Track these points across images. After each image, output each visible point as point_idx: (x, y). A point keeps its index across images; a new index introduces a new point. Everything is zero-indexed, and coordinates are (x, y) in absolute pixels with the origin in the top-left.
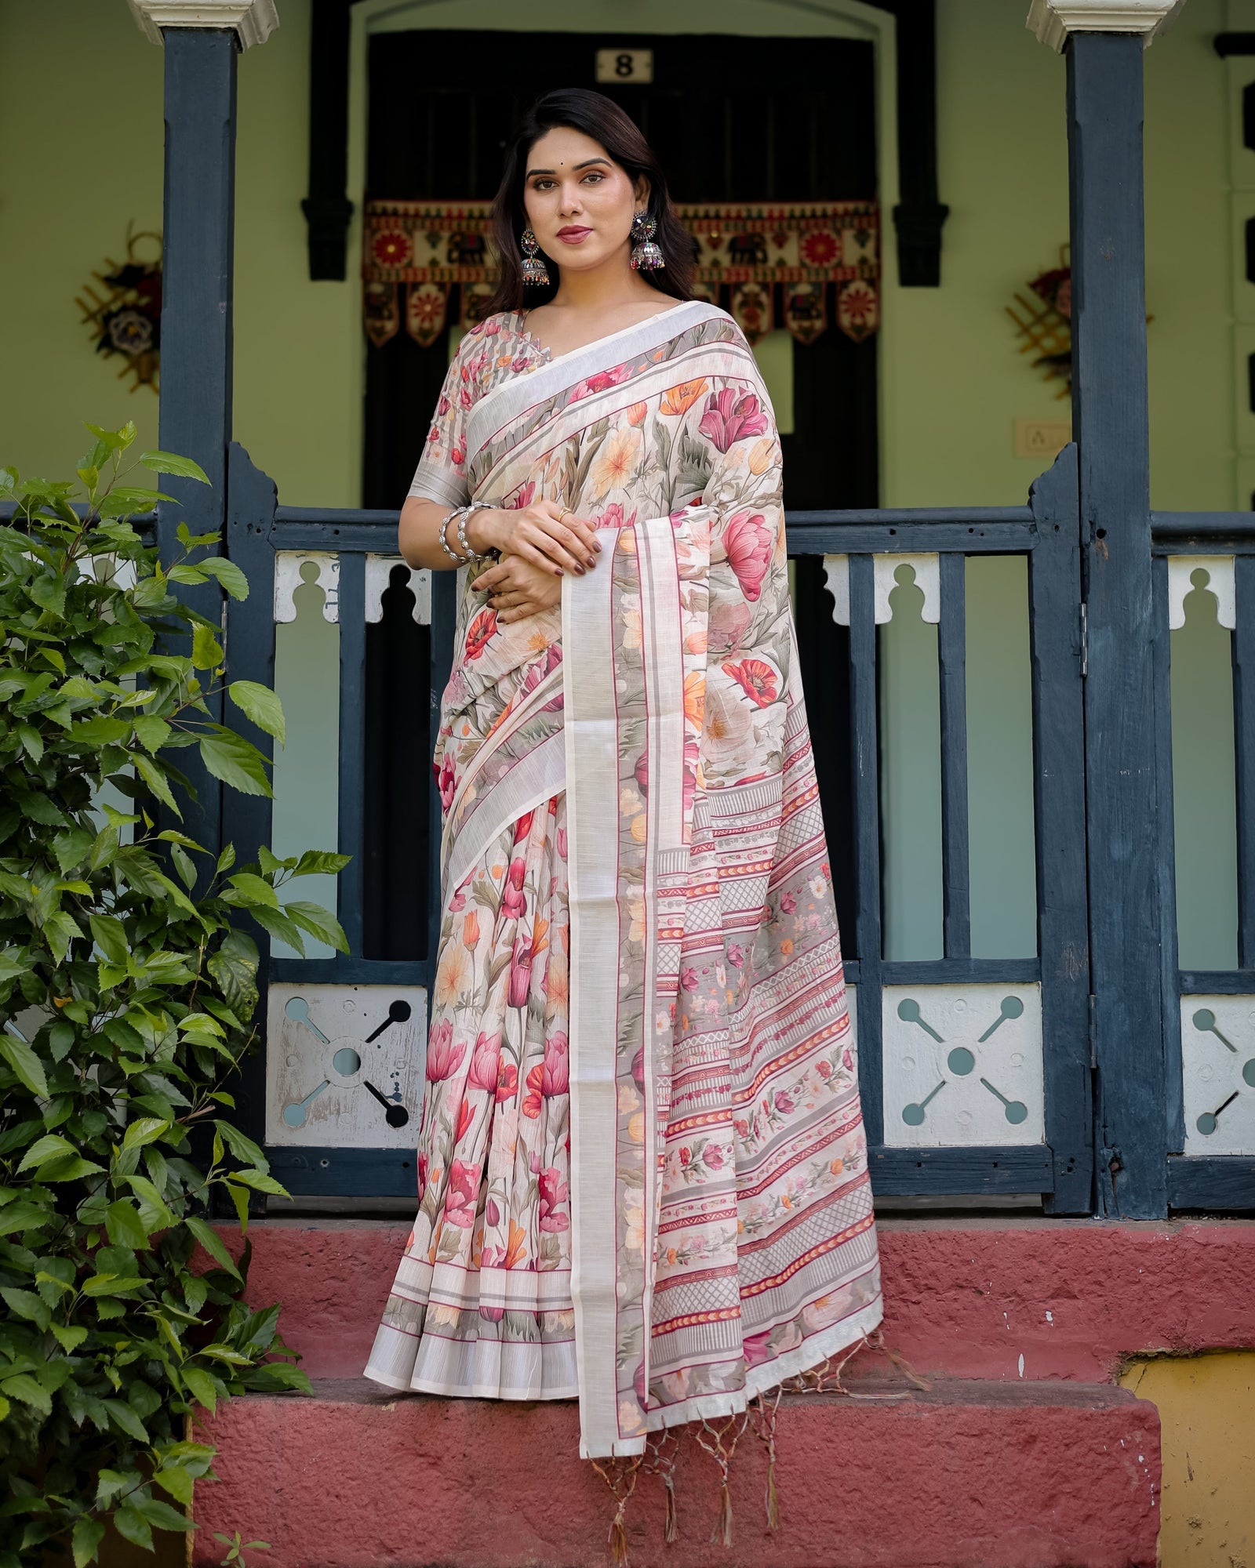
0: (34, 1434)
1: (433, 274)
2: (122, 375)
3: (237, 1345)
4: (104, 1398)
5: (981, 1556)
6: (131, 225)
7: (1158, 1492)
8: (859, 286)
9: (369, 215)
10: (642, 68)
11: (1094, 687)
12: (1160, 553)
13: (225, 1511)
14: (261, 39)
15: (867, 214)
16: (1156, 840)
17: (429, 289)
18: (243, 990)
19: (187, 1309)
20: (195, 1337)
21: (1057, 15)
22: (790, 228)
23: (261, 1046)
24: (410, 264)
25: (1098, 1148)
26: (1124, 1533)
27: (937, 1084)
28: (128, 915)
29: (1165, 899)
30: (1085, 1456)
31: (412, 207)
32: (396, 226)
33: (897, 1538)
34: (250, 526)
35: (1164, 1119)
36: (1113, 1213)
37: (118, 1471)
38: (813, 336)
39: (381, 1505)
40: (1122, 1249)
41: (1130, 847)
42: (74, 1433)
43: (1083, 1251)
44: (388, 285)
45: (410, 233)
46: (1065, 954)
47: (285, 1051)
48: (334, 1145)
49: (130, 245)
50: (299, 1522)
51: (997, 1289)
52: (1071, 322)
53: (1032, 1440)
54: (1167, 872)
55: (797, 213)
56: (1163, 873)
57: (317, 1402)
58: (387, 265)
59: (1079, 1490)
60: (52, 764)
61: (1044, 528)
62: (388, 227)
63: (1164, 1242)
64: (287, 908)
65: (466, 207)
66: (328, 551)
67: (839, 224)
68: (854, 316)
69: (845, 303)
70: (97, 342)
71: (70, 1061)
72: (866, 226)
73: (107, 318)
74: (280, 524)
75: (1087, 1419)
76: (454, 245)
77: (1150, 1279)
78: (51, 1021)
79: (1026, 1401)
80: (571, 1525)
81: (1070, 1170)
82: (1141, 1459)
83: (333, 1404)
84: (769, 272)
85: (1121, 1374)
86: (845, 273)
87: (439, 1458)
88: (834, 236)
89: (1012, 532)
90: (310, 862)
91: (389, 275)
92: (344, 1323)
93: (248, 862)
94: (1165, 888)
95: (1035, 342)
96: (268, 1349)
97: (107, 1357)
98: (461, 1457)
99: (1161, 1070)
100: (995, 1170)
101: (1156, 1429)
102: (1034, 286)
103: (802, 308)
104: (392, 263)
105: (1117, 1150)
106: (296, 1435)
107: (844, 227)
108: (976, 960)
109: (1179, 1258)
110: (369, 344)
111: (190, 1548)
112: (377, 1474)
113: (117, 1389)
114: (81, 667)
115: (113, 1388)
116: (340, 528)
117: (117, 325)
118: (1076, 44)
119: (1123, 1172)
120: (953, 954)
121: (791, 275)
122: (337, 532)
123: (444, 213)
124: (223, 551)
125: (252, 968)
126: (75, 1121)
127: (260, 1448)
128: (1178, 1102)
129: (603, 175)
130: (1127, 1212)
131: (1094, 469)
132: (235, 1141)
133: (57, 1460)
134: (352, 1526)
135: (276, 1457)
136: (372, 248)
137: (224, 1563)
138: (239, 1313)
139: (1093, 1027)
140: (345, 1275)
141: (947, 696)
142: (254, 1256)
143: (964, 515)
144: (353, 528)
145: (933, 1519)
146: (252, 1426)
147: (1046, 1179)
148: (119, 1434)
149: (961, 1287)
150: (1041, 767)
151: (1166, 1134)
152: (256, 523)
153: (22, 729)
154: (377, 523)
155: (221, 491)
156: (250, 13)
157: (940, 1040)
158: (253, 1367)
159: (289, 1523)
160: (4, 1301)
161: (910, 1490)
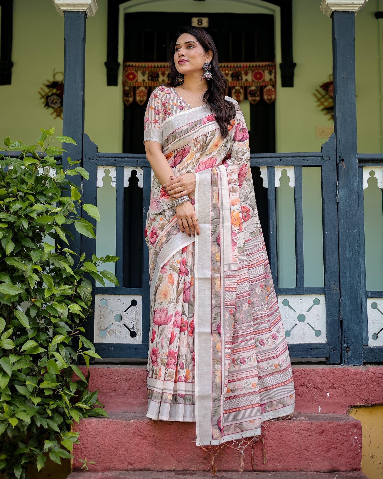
0: (25, 429)
1: (144, 84)
2: (52, 114)
3: (86, 403)
4: (47, 418)
5: (308, 466)
6: (54, 70)
7: (361, 448)
8: (269, 87)
9: (125, 66)
10: (205, 22)
11: (341, 206)
12: (360, 166)
13: (82, 452)
14: (93, 14)
15: (272, 66)
16: (359, 252)
17: (142, 88)
18: (88, 297)
19: (71, 392)
20: (73, 400)
21: (329, 6)
22: (249, 70)
23: (93, 313)
24: (137, 81)
25: (342, 344)
26: (351, 460)
27: (294, 325)
28: (53, 274)
29: (362, 270)
30: (339, 436)
31: (137, 64)
32: (133, 70)
33: (283, 461)
34: (90, 158)
35: (362, 335)
36: (347, 363)
37: (50, 440)
38: (256, 102)
39: (129, 451)
40: (350, 374)
41: (352, 254)
42: (37, 429)
43: (338, 375)
44: (130, 87)
45: (137, 72)
46: (332, 286)
47: (100, 315)
48: (115, 343)
49: (54, 76)
50: (104, 456)
51: (312, 386)
52: (333, 98)
53: (323, 432)
55: (251, 66)
56: (362, 261)
57: (110, 420)
58: (130, 81)
59: (337, 447)
60: (31, 229)
61: (325, 158)
62: (130, 70)
63: (363, 372)
64: (101, 272)
65: (153, 64)
66: (113, 166)
67: (263, 69)
68: (268, 96)
69: (265, 92)
70: (44, 104)
71: (36, 318)
72: (272, 69)
73: (48, 97)
74: (99, 158)
75: (340, 425)
76: (150, 75)
77: (358, 383)
78: (31, 306)
79: (321, 420)
80: (185, 457)
81: (334, 350)
82: (356, 437)
83: (114, 420)
84: (243, 83)
85: (350, 412)
86: (265, 83)
87: (146, 437)
88: (262, 72)
89: (316, 160)
90: (108, 259)
91: (130, 84)
92: (118, 396)
93: (89, 259)
94: (362, 266)
95: (322, 103)
96: (95, 404)
97: (47, 406)
98: (152, 436)
99: (361, 320)
100: (312, 351)
101: (360, 428)
102: (321, 87)
103: (253, 94)
105: (348, 345)
106: (103, 430)
107: (265, 70)
108: (306, 288)
109: (367, 377)
110: (125, 105)
111: (72, 463)
112: (127, 441)
113: (50, 416)
114: (39, 200)
116: (116, 159)
117: (50, 99)
118: (335, 15)
119: (350, 351)
120: (299, 286)
121: (250, 84)
122: (115, 160)
123: (147, 66)
124: (82, 166)
125: (90, 290)
126: (38, 336)
127: (93, 433)
128: (366, 330)
129: (194, 46)
130: (351, 363)
131: (340, 141)
132: (85, 342)
133: (32, 437)
134: (120, 457)
135: (97, 436)
136: (126, 76)
137: (82, 468)
138: (86, 393)
139: (341, 307)
140: (118, 382)
141: (297, 209)
142: (91, 376)
143: (302, 155)
144: (120, 159)
145: (294, 455)
146: (90, 427)
147: (327, 353)
148: (51, 429)
149: (302, 386)
150: (325, 230)
151: (363, 340)
152: (91, 158)
153: (22, 219)
154: (127, 158)
155: (81, 148)
156: (90, 7)
157: (295, 311)
158: (90, 409)
159: (101, 456)
160: (16, 389)
161: (287, 447)
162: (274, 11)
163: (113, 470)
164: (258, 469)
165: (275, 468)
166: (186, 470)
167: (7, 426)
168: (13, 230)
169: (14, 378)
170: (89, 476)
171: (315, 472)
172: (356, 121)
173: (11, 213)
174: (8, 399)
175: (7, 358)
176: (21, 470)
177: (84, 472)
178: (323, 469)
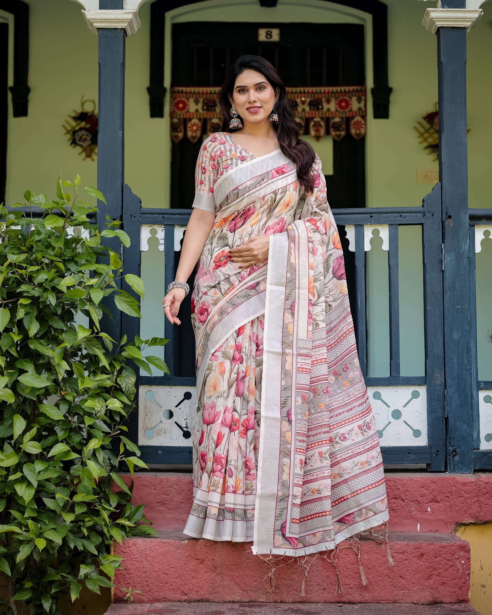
0: (56, 551)
1: (197, 115)
2: (80, 154)
3: (129, 519)
4: (81, 538)
5: (403, 597)
6: (83, 97)
7: (469, 574)
8: (358, 118)
9: (172, 92)
10: (276, 35)
11: (447, 274)
12: (472, 224)
13: (125, 580)
14: (134, 32)
15: (361, 91)
16: (470, 332)
17: (195, 121)
18: (130, 389)
19: (111, 506)
20: (114, 516)
21: (434, 21)
22: (332, 96)
23: (137, 409)
24: (188, 111)
25: (447, 447)
26: (457, 589)
27: (387, 423)
28: (87, 361)
29: (473, 354)
30: (442, 560)
31: (188, 89)
32: (183, 97)
33: (373, 590)
34: (131, 215)
35: (472, 436)
36: (453, 471)
37: (87, 565)
38: (341, 138)
39: (182, 578)
40: (456, 484)
41: (460, 335)
42: (70, 551)
43: (442, 485)
44: (179, 119)
45: (188, 99)
46: (435, 374)
47: (145, 410)
48: (164, 445)
49: (83, 105)
50: (152, 583)
51: (409, 499)
52: (439, 132)
53: (422, 555)
54: (474, 344)
55: (335, 91)
56: (472, 344)
57: (159, 540)
58: (179, 112)
59: (440, 573)
60: (60, 305)
61: (428, 215)
62: (179, 97)
63: (472, 482)
64: (147, 358)
65: (209, 89)
66: (160, 224)
67: (350, 95)
68: (356, 130)
69: (353, 125)
70: (70, 142)
71: (67, 414)
72: (361, 95)
73: (74, 132)
74: (143, 215)
75: (443, 547)
76: (205, 104)
77: (467, 495)
78: (60, 400)
79: (420, 540)
80: (252, 585)
81: (437, 455)
82: (463, 562)
83: (164, 541)
84: (324, 113)
85: (456, 531)
86: (353, 113)
87: (204, 561)
88: (348, 99)
89: (416, 217)
90: (155, 341)
91: (180, 115)
92: (168, 511)
93: (131, 341)
94: (473, 350)
95: (425, 140)
96: (140, 520)
97: (82, 524)
98: (212, 560)
99: (471, 418)
100: (409, 455)
101: (468, 551)
102: (425, 118)
103: (337, 127)
104: (181, 111)
105: (455, 448)
106: (151, 552)
107: (352, 96)
108: (402, 377)
109: (478, 488)
110: (173, 142)
111: (113, 593)
112: (181, 566)
113: (86, 535)
114: (70, 270)
115: (84, 535)
116: (165, 216)
117: (78, 135)
118: (441, 31)
119: (457, 456)
120: (394, 375)
121: (332, 114)
122: (163, 217)
123: (201, 92)
124: (122, 227)
125: (134, 381)
126: (69, 437)
127: (138, 556)
128: (478, 430)
129: (265, 87)
130: (458, 470)
131: (447, 193)
132: (128, 444)
133: (64, 561)
134: (172, 585)
135: (144, 560)
136: (174, 105)
137: (125, 599)
138: (130, 507)
139: (446, 402)
140: (168, 493)
141: (392, 278)
142: (135, 486)
143: (398, 210)
144: (169, 216)
145: (386, 583)
146: (135, 548)
147: (428, 458)
148: (87, 551)
149: (396, 498)
150: (427, 305)
151: (473, 442)
152: (133, 214)
153: (49, 292)
154: (178, 214)
155: (121, 202)
156: (130, 23)
157: (388, 406)
158: (135, 527)
159: (149, 584)
160: (44, 503)
161: (377, 573)
162: (364, 20)
163: (163, 601)
164: (341, 600)
165: (363, 600)
166: (253, 602)
167: (33, 548)
168: (38, 307)
169: (41, 489)
170: (135, 608)
171: (412, 605)
172: (467, 168)
173: (34, 285)
174: (34, 515)
175: (32, 464)
176: (51, 601)
177: (128, 603)
178: (422, 601)
